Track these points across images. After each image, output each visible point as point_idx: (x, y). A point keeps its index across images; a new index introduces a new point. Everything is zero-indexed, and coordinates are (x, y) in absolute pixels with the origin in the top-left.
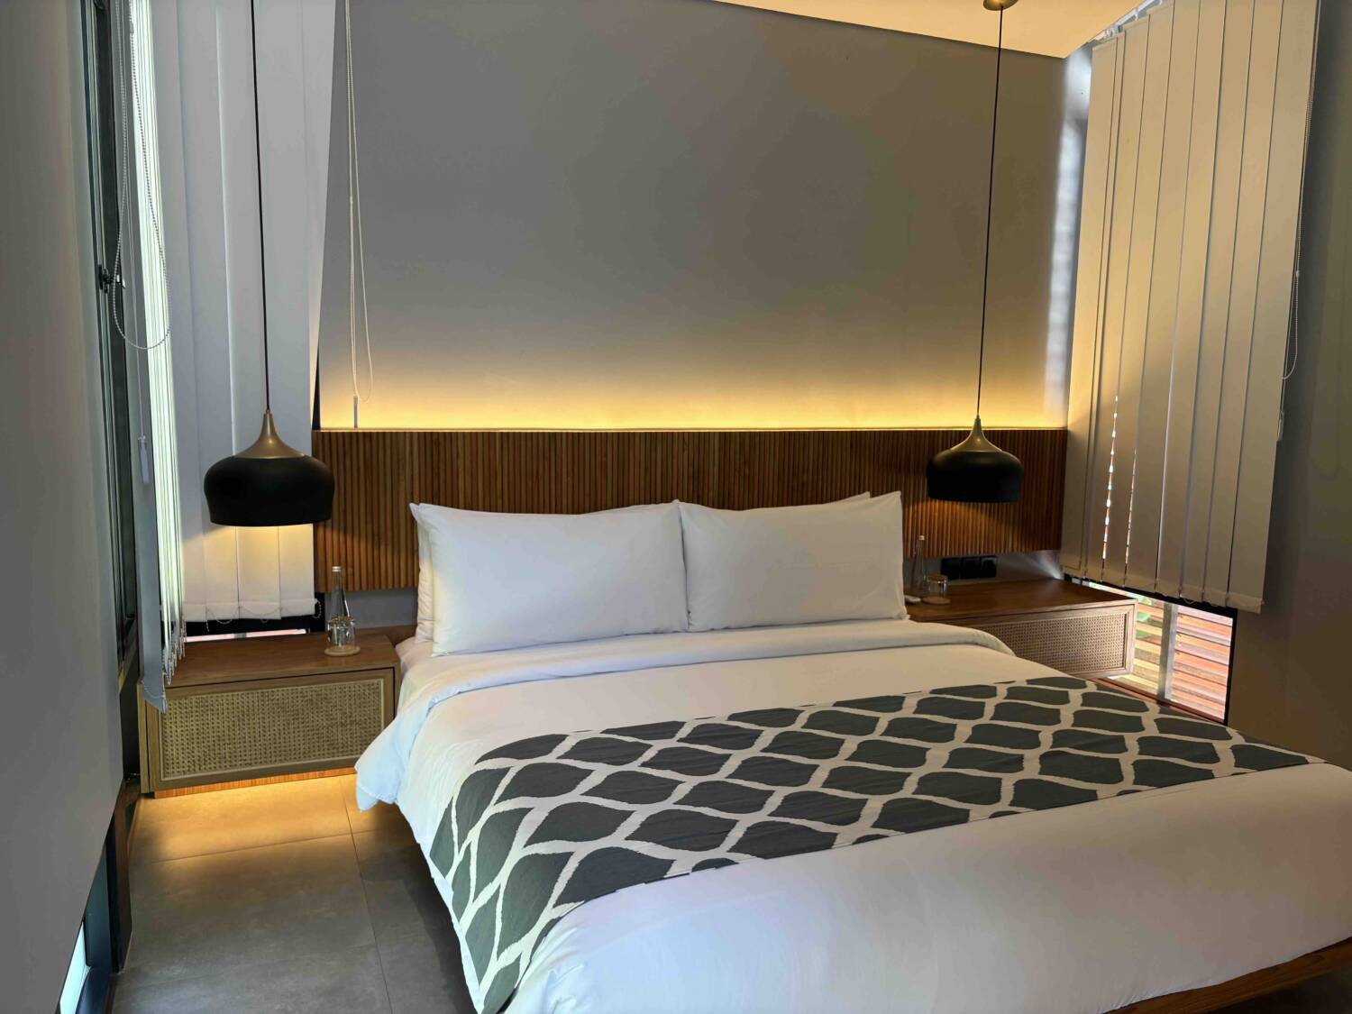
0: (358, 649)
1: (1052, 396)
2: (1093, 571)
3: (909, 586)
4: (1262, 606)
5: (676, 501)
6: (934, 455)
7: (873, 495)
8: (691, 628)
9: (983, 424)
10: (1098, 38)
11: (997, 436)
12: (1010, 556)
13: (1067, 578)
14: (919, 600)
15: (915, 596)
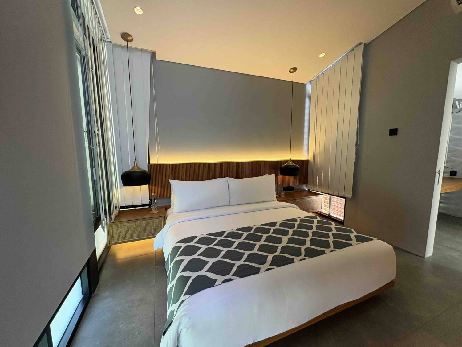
0: (157, 211)
1: (305, 153)
2: (315, 189)
3: (277, 193)
4: (352, 197)
5: (227, 177)
6: (281, 166)
7: (269, 175)
8: (230, 205)
9: (291, 159)
10: (312, 80)
11: (294, 162)
12: (297, 186)
13: (309, 190)
14: (279, 196)
15: (278, 195)
